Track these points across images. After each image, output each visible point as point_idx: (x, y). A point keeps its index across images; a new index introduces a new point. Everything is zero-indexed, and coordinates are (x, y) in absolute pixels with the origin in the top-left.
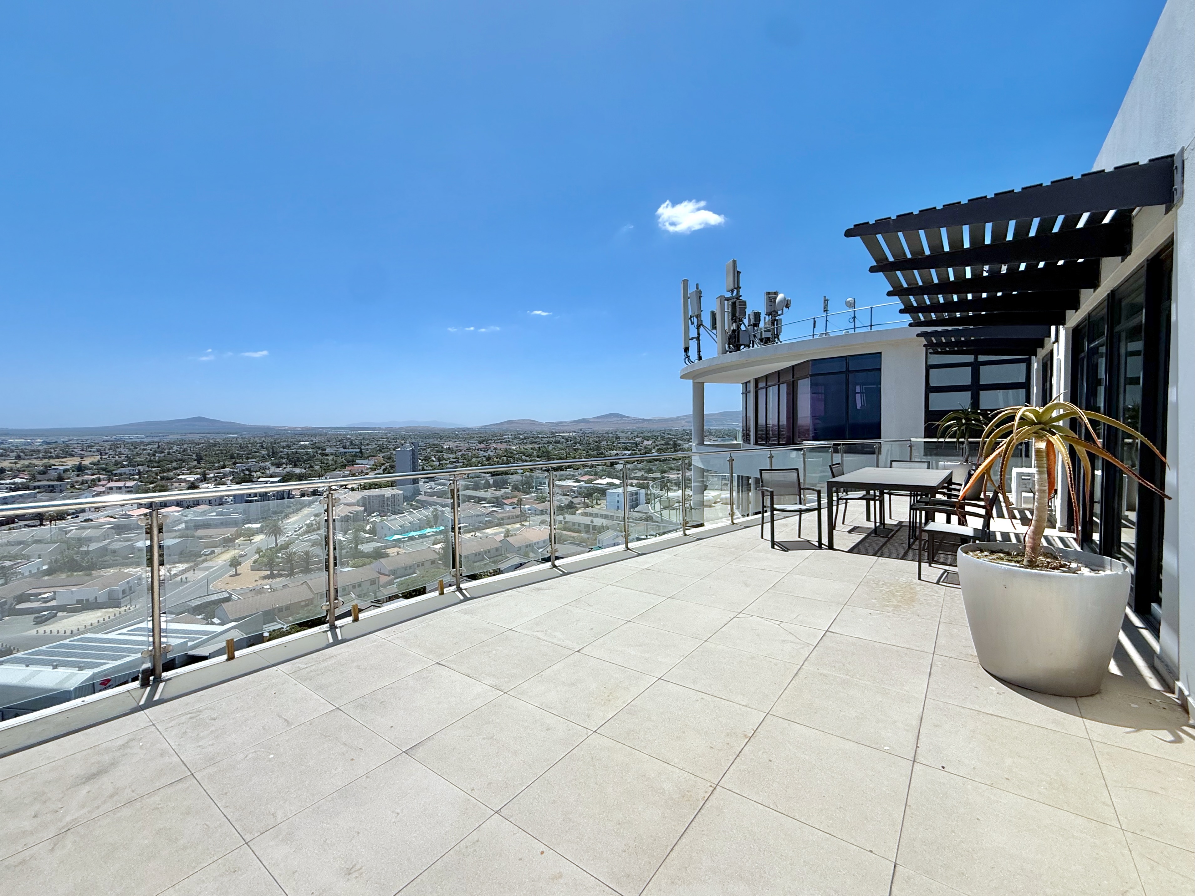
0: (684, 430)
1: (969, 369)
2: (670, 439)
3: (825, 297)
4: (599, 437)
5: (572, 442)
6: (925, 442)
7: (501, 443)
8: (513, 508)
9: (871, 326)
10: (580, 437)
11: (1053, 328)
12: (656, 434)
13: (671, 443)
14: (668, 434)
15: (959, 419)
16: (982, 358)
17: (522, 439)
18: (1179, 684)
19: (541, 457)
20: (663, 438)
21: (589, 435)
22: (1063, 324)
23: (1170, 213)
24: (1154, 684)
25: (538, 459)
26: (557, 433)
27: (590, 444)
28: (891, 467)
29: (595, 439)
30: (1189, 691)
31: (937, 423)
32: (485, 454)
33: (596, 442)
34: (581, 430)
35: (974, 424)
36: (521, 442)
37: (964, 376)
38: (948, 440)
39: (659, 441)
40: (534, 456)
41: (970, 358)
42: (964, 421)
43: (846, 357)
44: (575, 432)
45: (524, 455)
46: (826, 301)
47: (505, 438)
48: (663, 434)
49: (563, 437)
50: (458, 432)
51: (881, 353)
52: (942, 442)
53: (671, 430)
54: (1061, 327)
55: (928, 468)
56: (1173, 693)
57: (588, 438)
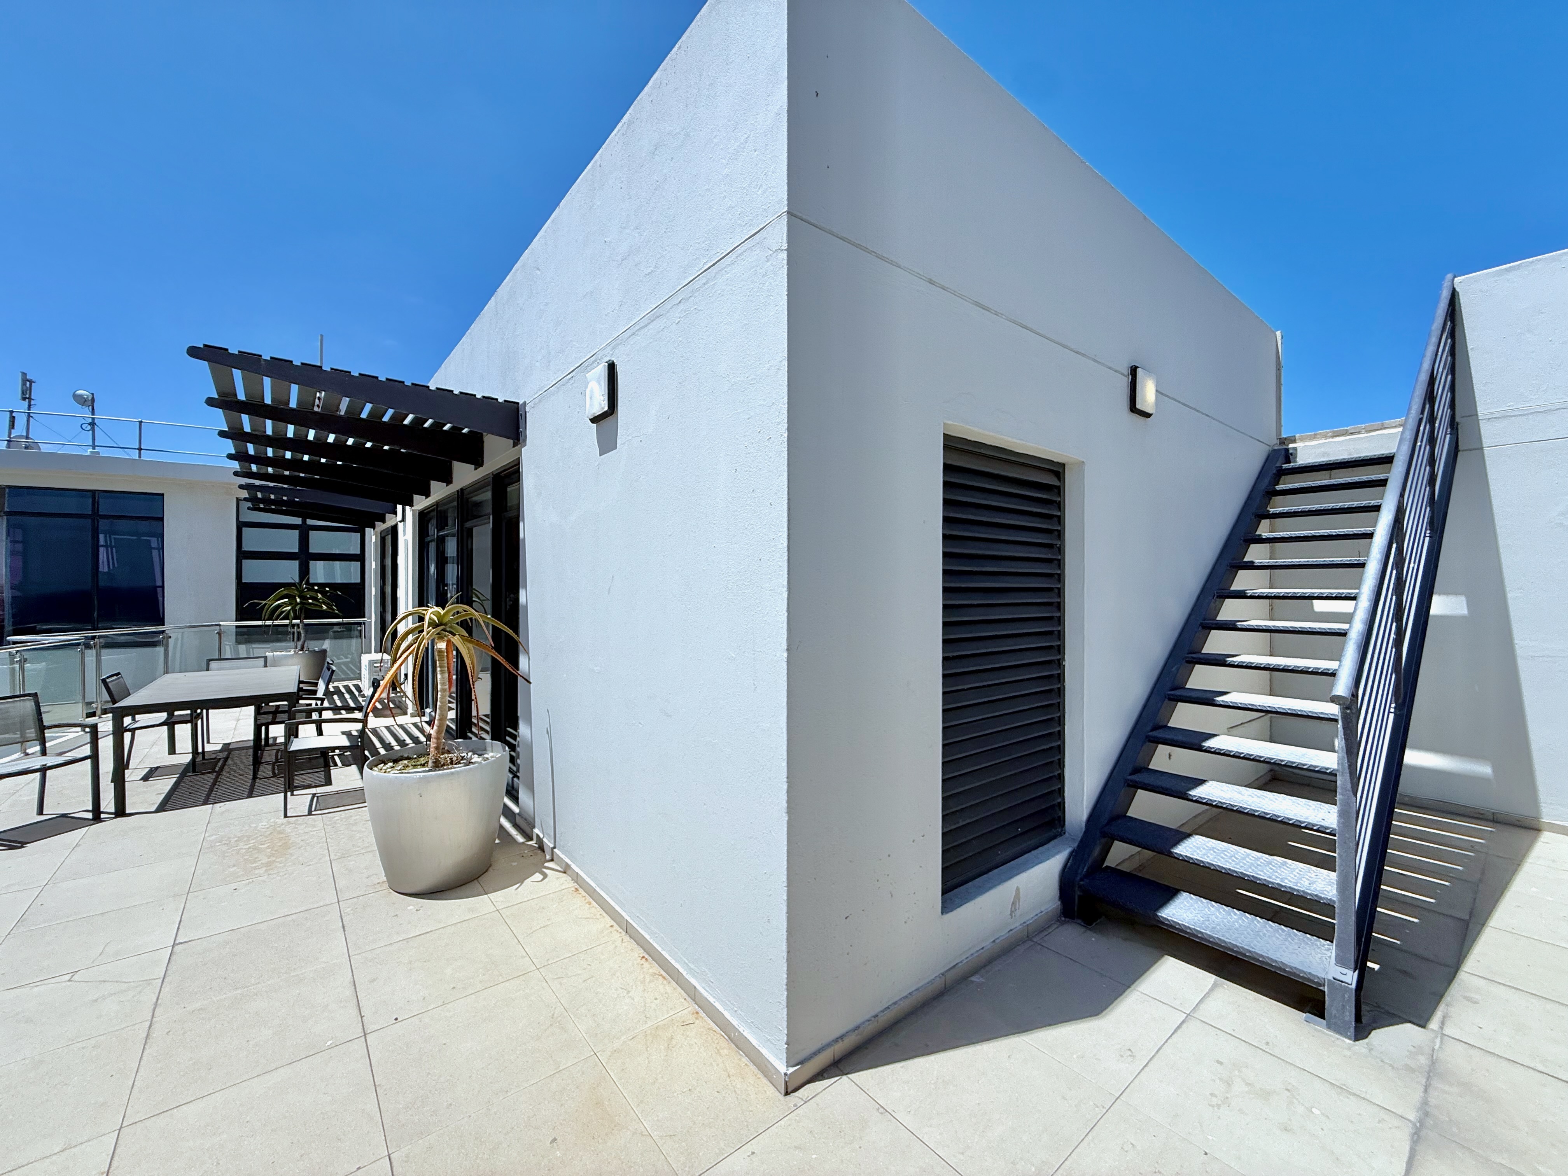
1: (296, 533)
3: (24, 374)
6: (237, 627)
9: (140, 449)
11: (399, 507)
15: (291, 597)
16: (310, 522)
18: (536, 831)
22: (411, 505)
23: (516, 447)
24: (520, 839)
28: (208, 670)
30: (543, 834)
31: (264, 602)
35: (311, 604)
37: (290, 541)
38: (276, 622)
41: (298, 521)
42: (298, 600)
43: (93, 492)
46: (25, 380)
51: (163, 495)
52: (269, 626)
54: (407, 508)
55: (266, 666)
56: (532, 839)
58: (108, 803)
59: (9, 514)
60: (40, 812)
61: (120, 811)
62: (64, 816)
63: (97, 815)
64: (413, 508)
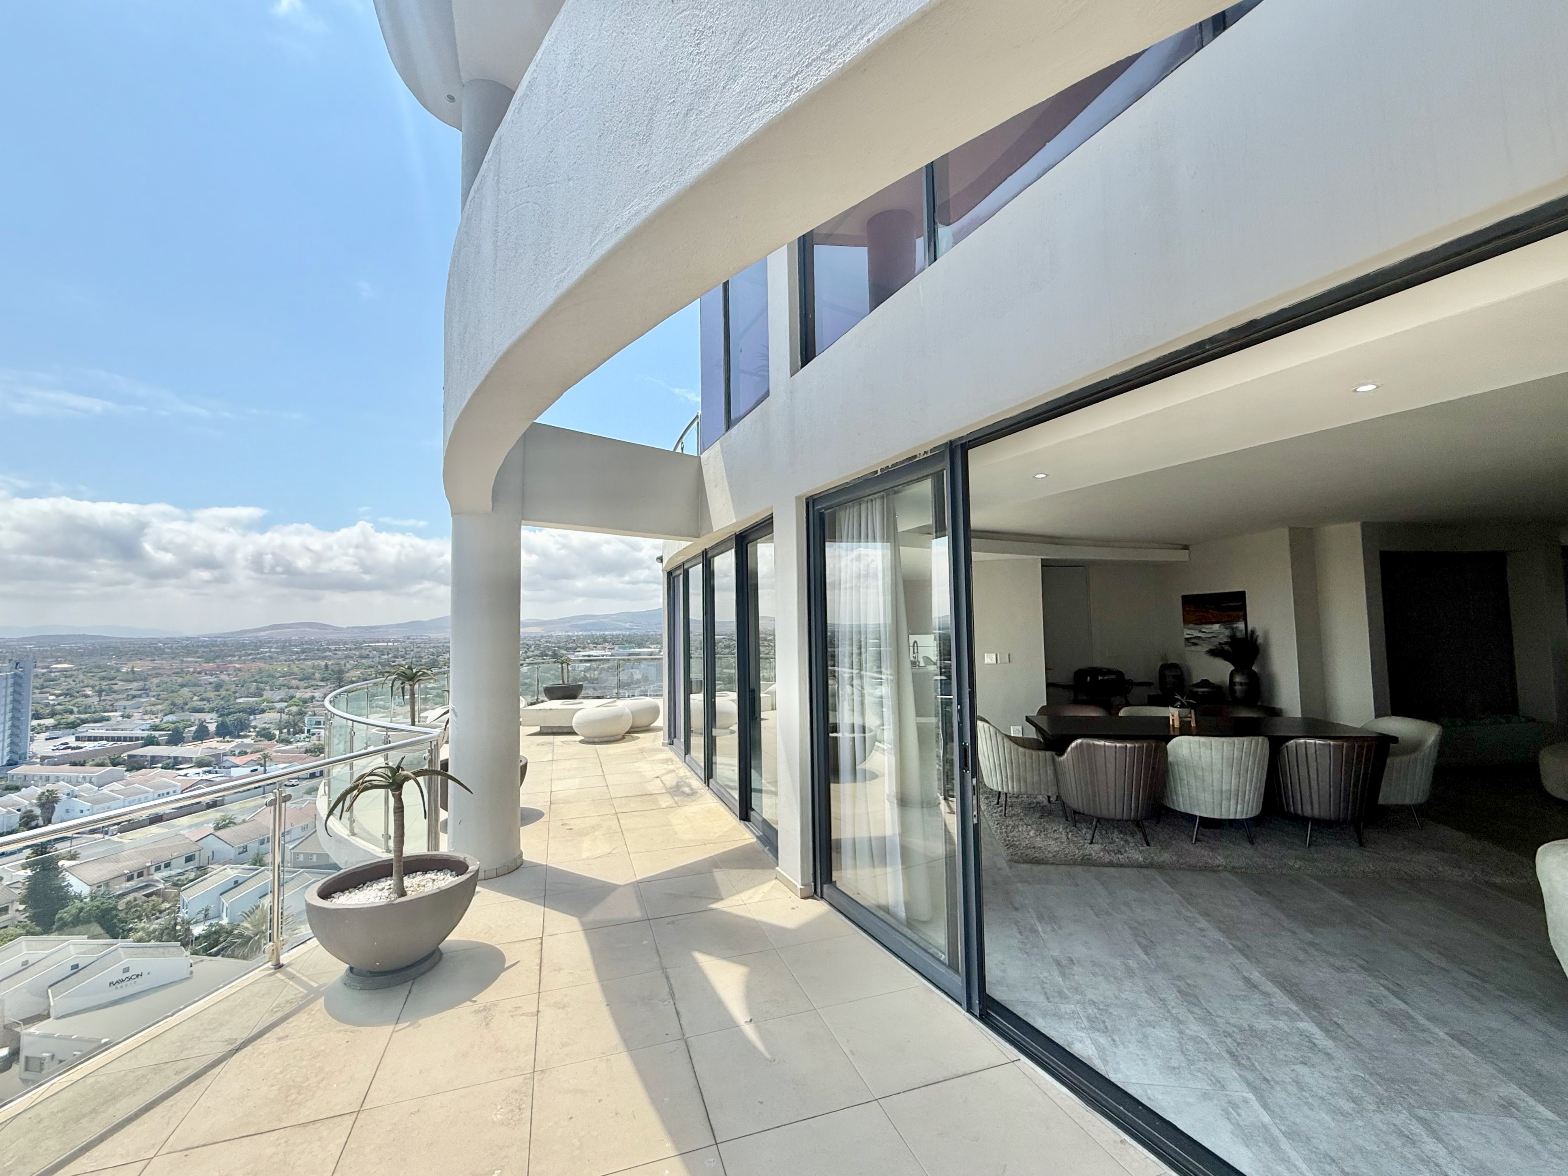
12: (528, 642)
13: (550, 653)
14: (547, 642)
20: (538, 646)
21: (422, 645)
26: (366, 642)
27: (422, 657)
29: (431, 650)
33: (432, 655)
34: (409, 638)
44: (398, 641)
49: (375, 649)
50: (164, 644)
57: (419, 650)
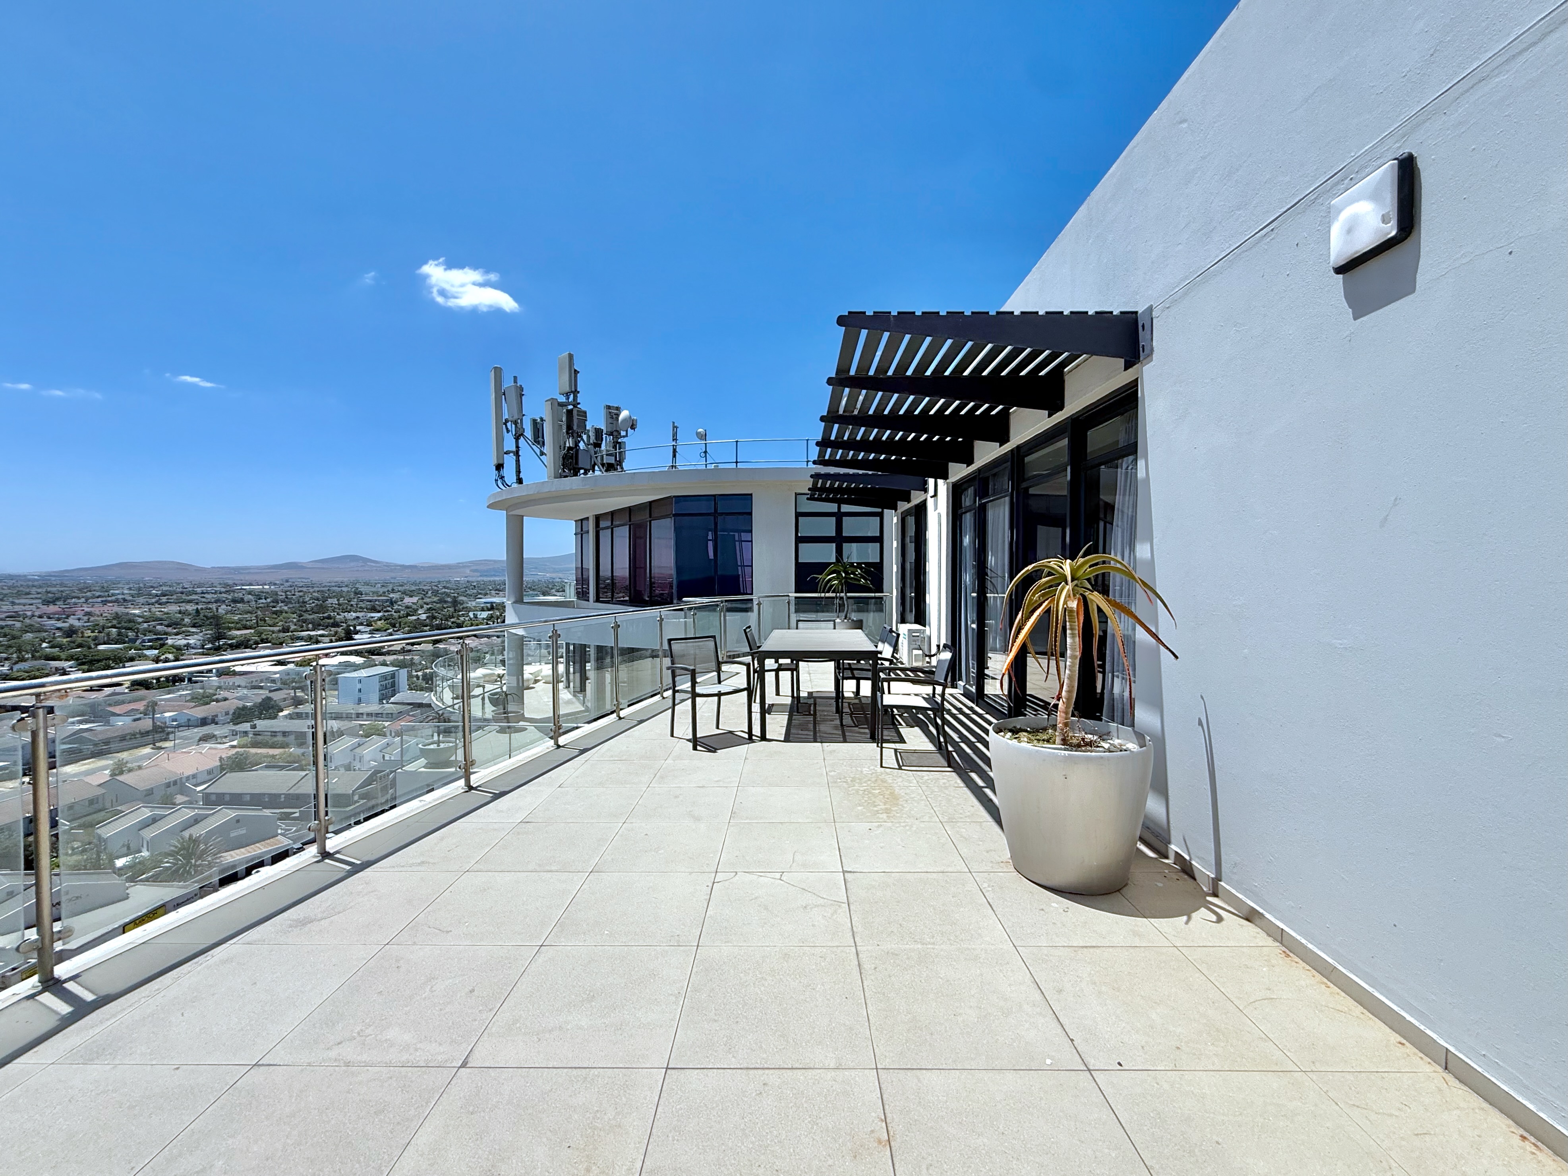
0: (468, 582)
1: (833, 520)
2: (448, 595)
3: (674, 423)
4: (322, 591)
5: (269, 600)
7: (104, 603)
8: (135, 720)
9: (737, 462)
10: (286, 592)
11: (931, 481)
12: (424, 588)
13: (449, 599)
14: (445, 587)
15: (838, 573)
16: (845, 508)
17: (157, 596)
18: (1173, 847)
19: (200, 626)
20: (435, 593)
21: (304, 589)
22: (945, 477)
23: (1130, 370)
25: (194, 630)
26: (236, 585)
27: (306, 602)
28: (797, 628)
29: (316, 594)
30: (1189, 855)
31: (820, 576)
32: (60, 624)
33: (318, 599)
34: (287, 581)
35: (852, 578)
36: (154, 600)
37: (828, 527)
38: (827, 595)
39: (430, 597)
40: (185, 626)
41: (832, 507)
42: (844, 575)
43: (714, 496)
44: (275, 584)
45: (161, 624)
46: (675, 427)
47: (113, 595)
48: (436, 588)
49: (250, 593)
51: (751, 495)
52: (822, 598)
53: (449, 582)
54: (940, 482)
55: (835, 628)
56: (1167, 857)
57: (301, 594)
58: (756, 731)
59: (674, 515)
60: (718, 727)
61: (763, 738)
62: (731, 732)
63: (750, 739)
64: (948, 481)
